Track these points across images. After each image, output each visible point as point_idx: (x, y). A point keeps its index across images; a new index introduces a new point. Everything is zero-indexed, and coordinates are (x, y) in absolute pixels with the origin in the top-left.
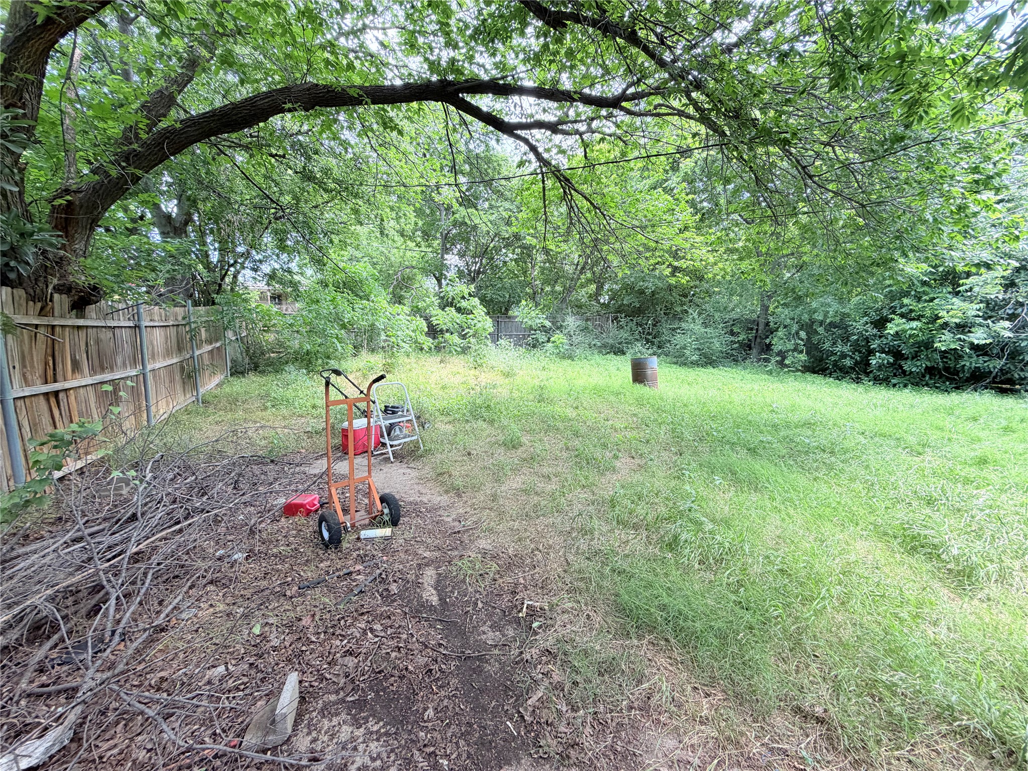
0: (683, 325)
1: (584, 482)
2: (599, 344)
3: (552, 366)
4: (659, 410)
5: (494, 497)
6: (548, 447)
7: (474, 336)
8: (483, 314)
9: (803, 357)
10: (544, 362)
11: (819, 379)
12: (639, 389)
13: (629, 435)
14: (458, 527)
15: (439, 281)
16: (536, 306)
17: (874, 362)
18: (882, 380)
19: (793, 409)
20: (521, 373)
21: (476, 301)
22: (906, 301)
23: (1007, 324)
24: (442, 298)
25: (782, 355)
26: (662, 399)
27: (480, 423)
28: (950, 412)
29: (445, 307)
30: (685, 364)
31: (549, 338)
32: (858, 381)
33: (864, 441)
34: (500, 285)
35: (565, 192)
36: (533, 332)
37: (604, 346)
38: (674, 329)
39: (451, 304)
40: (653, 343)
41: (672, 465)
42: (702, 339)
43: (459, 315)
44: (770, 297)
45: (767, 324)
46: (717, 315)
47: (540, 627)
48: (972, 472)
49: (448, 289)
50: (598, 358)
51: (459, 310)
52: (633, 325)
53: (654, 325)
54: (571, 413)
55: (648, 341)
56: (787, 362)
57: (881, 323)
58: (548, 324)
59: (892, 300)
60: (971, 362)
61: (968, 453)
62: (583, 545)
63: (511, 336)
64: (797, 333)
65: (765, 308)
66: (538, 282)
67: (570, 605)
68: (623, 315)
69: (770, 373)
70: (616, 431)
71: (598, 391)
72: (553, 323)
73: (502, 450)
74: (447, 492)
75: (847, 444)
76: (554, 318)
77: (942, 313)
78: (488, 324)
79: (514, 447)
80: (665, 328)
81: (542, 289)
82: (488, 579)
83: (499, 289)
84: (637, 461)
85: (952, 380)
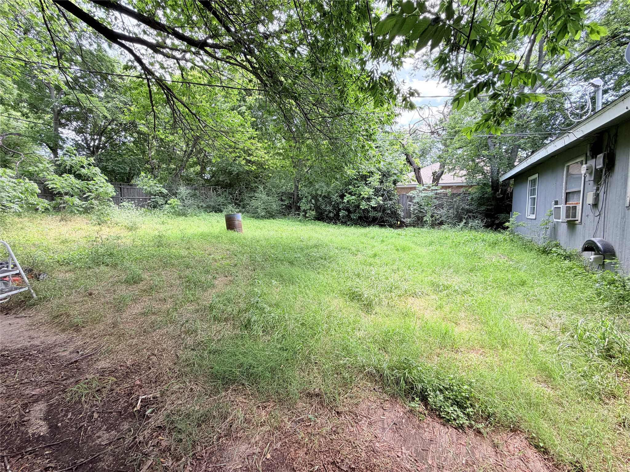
0: (256, 195)
1: (192, 298)
2: (204, 205)
3: (169, 221)
4: (243, 245)
5: (115, 325)
6: (164, 278)
7: (96, 198)
8: (105, 181)
9: (314, 213)
10: (164, 218)
11: (321, 223)
12: (231, 233)
13: (224, 262)
14: (75, 357)
15: (54, 151)
16: (155, 178)
17: (341, 214)
18: (344, 223)
19: (310, 239)
20: (143, 226)
21: (97, 170)
22: (350, 187)
23: (381, 198)
24: (60, 165)
25: (305, 211)
26: (245, 239)
27: (102, 268)
28: (366, 235)
29: (62, 173)
30: (258, 218)
31: (166, 201)
32: (335, 223)
33: (337, 251)
34: (121, 160)
35: (167, 98)
36: (152, 197)
37: (208, 207)
38: (251, 197)
39: (70, 172)
40: (239, 205)
41: (249, 277)
42: (267, 203)
43: (78, 182)
44: (298, 181)
45: (298, 196)
46: (273, 190)
47: (152, 413)
48: (371, 260)
49: (65, 158)
50: (204, 215)
51: (79, 177)
52: (226, 194)
53: (240, 194)
54: (184, 252)
55: (236, 204)
56: (307, 215)
57: (342, 196)
58: (165, 191)
59: (346, 186)
60: (372, 214)
61: (371, 253)
62: (189, 341)
63: (133, 199)
64: (311, 201)
65: (297, 187)
66: (155, 161)
67: (178, 386)
68: (220, 187)
69: (300, 221)
70: (216, 261)
71: (204, 236)
72: (169, 191)
73: (124, 287)
74: (64, 330)
75: (332, 254)
76: (170, 187)
77: (362, 193)
78: (110, 189)
79: (135, 282)
80: (246, 196)
81: (159, 166)
82: (105, 392)
83: (119, 163)
84: (229, 278)
85: (366, 222)
